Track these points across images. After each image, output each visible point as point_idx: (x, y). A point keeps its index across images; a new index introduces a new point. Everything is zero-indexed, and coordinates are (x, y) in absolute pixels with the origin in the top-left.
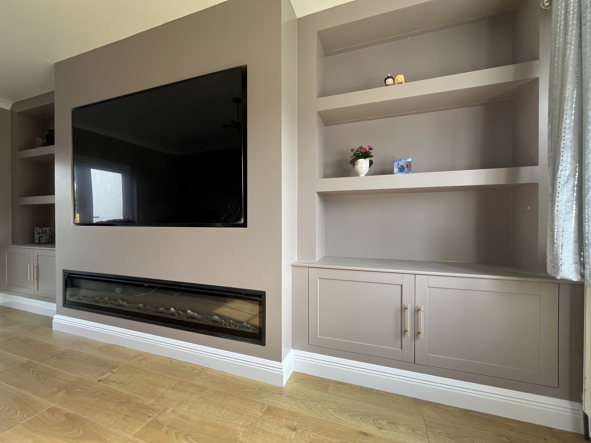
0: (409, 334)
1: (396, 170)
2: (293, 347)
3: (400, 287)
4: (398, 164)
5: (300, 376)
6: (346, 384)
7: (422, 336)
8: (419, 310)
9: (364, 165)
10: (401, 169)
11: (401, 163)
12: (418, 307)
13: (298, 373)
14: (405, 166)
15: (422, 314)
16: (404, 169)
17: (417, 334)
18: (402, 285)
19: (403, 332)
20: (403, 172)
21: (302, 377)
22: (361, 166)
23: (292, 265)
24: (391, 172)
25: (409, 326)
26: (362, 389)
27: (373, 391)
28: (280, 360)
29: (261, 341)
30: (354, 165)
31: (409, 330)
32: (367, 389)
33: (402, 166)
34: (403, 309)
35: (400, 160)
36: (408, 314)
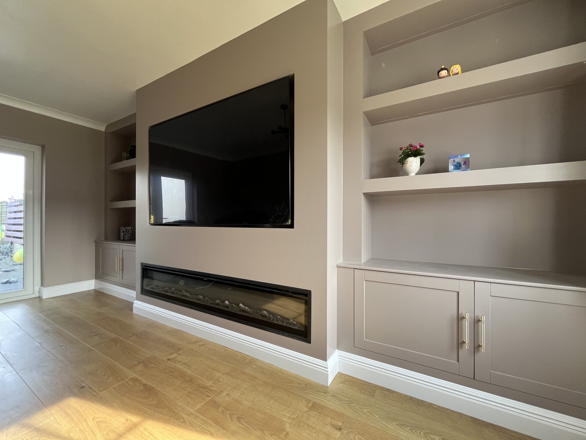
0: (467, 346)
1: (451, 167)
2: (339, 348)
3: (456, 294)
4: (454, 161)
5: (345, 378)
6: (394, 392)
7: (483, 350)
8: (479, 321)
9: (414, 164)
10: (458, 167)
11: (457, 160)
12: (478, 317)
13: (343, 374)
14: (462, 163)
15: (483, 326)
16: (461, 166)
17: (477, 347)
18: (458, 292)
19: (460, 344)
20: (460, 169)
21: (347, 379)
22: (411, 165)
23: (337, 266)
24: (446, 170)
25: (467, 338)
26: (412, 400)
27: (425, 403)
28: (325, 359)
29: (307, 338)
30: (403, 163)
31: (467, 341)
32: (418, 400)
33: (458, 163)
34: (460, 318)
35: (456, 157)
36: (467, 325)
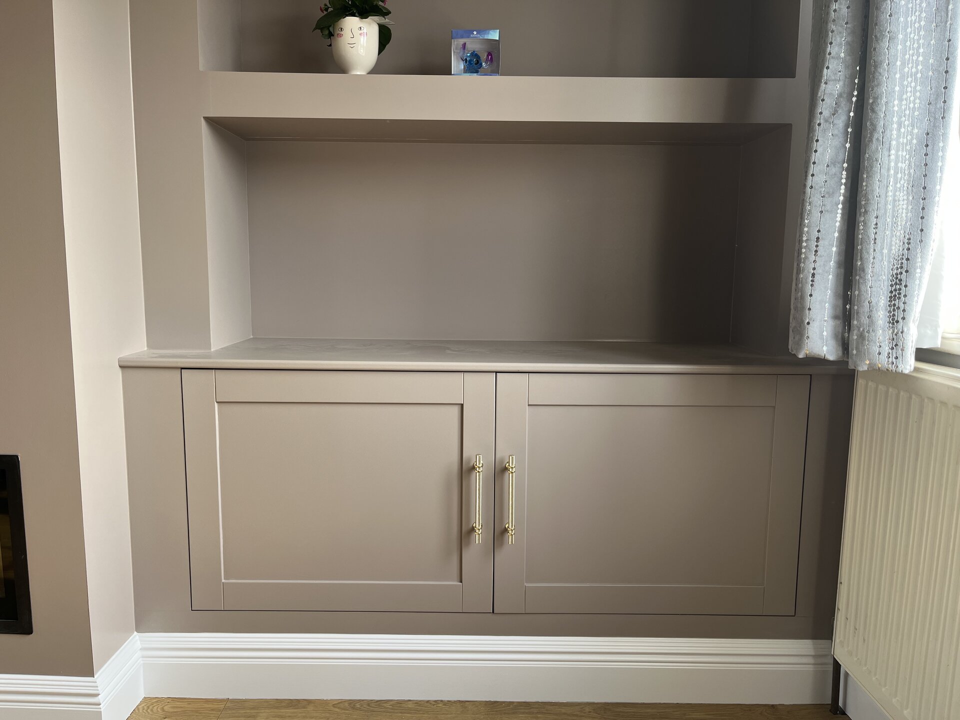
0: (478, 538)
1: (457, 65)
2: (142, 623)
3: (456, 410)
4: (464, 45)
5: (166, 708)
6: (309, 702)
7: (510, 539)
8: (505, 469)
9: (363, 40)
10: (473, 65)
11: (474, 44)
12: (502, 461)
13: (159, 700)
14: (484, 57)
15: (511, 480)
16: (481, 64)
17: (499, 534)
18: (462, 405)
19: (465, 534)
20: (477, 72)
22: (352, 41)
23: (123, 364)
25: (478, 519)
26: (354, 708)
27: (385, 705)
29: (17, 620)
31: (478, 526)
32: (370, 703)
33: (474, 55)
34: (465, 471)
35: (468, 33)
36: (479, 482)
